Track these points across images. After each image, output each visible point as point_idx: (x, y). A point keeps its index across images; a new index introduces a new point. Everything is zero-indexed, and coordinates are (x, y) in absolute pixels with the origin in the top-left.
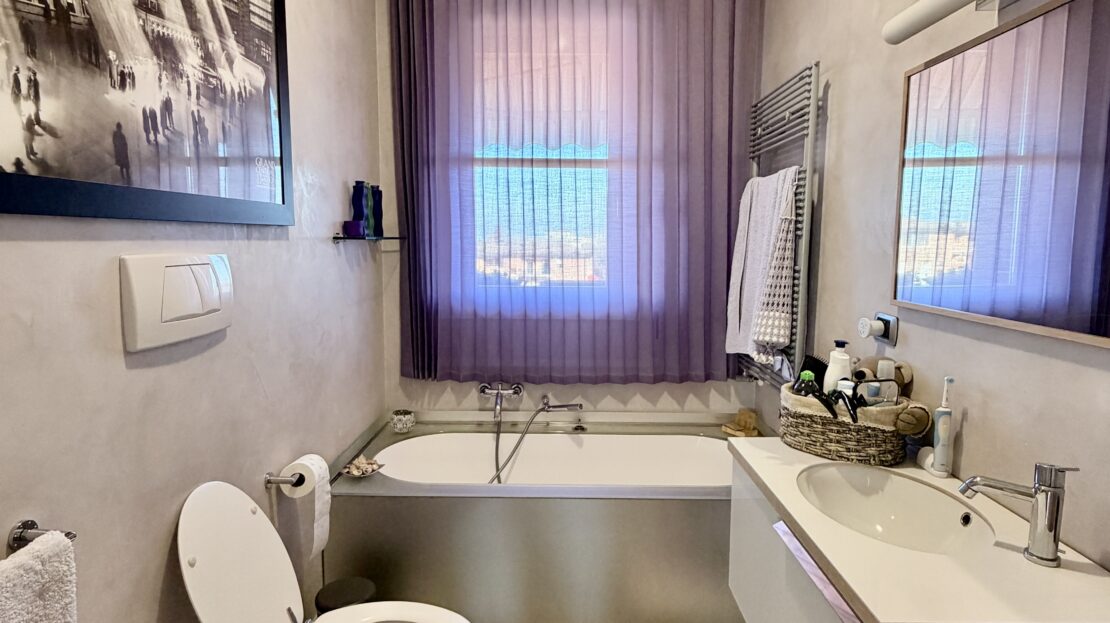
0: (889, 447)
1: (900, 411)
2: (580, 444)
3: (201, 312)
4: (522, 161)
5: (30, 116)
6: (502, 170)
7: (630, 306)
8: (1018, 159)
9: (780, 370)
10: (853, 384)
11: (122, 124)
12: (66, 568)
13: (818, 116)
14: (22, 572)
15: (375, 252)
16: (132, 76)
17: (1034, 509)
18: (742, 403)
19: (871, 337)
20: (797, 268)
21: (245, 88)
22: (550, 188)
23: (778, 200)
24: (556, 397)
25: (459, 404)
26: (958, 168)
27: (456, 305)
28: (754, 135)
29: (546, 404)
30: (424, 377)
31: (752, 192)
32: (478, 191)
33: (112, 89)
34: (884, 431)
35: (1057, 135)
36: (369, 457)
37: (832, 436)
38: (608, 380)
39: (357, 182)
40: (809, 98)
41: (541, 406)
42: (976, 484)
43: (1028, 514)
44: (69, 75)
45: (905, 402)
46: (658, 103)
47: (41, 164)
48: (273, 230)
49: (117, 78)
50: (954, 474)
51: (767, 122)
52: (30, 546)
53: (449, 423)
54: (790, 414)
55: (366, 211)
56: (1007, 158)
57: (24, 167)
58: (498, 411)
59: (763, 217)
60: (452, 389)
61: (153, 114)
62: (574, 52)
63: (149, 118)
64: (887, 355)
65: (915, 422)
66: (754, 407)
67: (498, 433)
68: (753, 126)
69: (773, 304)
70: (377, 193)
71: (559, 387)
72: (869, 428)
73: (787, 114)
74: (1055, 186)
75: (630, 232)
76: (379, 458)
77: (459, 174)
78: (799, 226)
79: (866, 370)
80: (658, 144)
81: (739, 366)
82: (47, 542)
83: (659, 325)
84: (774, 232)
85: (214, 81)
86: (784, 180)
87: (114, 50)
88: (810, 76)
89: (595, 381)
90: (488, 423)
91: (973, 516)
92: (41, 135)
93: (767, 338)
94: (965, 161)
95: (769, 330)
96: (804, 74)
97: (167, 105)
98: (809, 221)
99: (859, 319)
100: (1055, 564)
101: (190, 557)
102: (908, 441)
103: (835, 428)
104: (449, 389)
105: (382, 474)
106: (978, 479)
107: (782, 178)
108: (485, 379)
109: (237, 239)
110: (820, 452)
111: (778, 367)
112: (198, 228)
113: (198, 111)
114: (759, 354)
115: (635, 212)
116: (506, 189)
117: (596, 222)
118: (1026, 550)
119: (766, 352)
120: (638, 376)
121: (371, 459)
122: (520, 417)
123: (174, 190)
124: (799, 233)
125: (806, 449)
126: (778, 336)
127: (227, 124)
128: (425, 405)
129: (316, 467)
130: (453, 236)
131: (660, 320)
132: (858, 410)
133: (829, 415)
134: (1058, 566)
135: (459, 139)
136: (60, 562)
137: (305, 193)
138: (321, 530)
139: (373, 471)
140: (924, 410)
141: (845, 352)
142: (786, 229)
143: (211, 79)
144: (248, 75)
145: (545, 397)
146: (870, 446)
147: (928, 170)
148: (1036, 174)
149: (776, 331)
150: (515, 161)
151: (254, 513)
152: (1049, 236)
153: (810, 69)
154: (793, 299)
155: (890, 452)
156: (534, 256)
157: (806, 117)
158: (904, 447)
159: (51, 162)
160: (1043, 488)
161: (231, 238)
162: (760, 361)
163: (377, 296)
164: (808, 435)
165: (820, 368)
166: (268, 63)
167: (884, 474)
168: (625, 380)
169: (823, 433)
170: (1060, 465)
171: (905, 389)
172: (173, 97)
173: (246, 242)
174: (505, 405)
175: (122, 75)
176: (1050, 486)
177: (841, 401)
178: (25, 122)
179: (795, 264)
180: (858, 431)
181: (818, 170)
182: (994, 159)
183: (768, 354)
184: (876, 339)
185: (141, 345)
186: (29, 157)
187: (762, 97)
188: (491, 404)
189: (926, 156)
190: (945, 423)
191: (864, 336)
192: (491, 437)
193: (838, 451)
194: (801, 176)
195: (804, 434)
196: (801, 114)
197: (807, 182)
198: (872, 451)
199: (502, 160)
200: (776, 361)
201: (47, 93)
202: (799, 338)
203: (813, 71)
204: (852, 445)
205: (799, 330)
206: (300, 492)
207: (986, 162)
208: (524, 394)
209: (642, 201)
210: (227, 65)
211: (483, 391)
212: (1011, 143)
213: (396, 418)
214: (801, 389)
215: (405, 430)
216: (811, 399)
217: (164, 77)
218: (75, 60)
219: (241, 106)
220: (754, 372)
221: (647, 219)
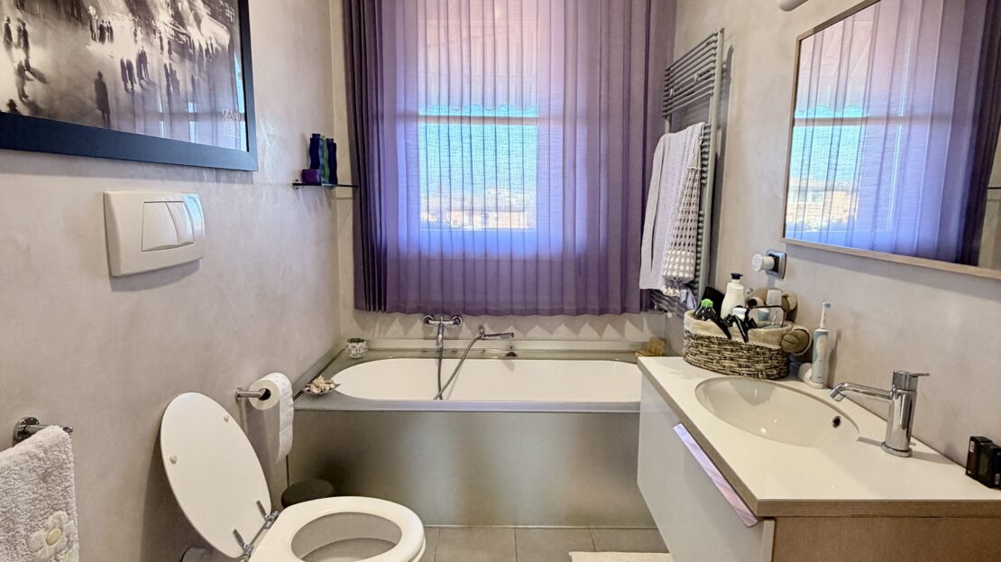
0: (775, 362)
1: (785, 332)
2: (512, 368)
3: (177, 244)
4: (461, 118)
5: (21, 62)
6: (444, 126)
7: (557, 247)
8: (897, 119)
9: (685, 302)
10: (745, 310)
11: (103, 72)
12: (65, 457)
13: (722, 78)
14: (27, 458)
15: (331, 199)
16: (110, 30)
17: (891, 408)
18: (653, 333)
19: (763, 271)
20: (701, 212)
21: (212, 45)
22: (486, 142)
23: (686, 153)
24: (492, 328)
25: (406, 332)
26: (845, 127)
27: (403, 248)
28: (667, 96)
29: (482, 333)
30: (374, 309)
31: (664, 147)
32: (422, 145)
33: (92, 42)
34: (770, 350)
35: (932, 99)
36: (328, 378)
37: (727, 354)
38: (536, 312)
39: (314, 135)
40: (714, 61)
41: (478, 336)
42: (844, 389)
43: (886, 414)
44: (53, 26)
45: (789, 325)
46: (582, 67)
47: (32, 105)
48: (239, 174)
49: (97, 32)
50: (829, 386)
51: (678, 83)
52: (33, 437)
53: (398, 350)
54: (691, 336)
55: (322, 161)
56: (889, 118)
57: (17, 108)
58: (440, 340)
59: (673, 169)
60: (400, 321)
61: (130, 65)
62: (508, 20)
63: (126, 68)
64: (776, 286)
65: (797, 341)
66: (663, 336)
67: (440, 359)
68: (666, 88)
69: (680, 244)
70: (332, 146)
71: (495, 319)
72: (758, 347)
73: (695, 76)
74: (929, 143)
75: (557, 182)
76: (336, 379)
77: (405, 129)
78: (704, 175)
79: (757, 299)
80: (581, 103)
81: (651, 300)
82: (48, 434)
83: (581, 265)
84: (682, 181)
85: (184, 38)
86: (692, 135)
87: (94, 6)
88: (716, 41)
89: (524, 313)
90: (431, 350)
91: (843, 419)
92: (31, 80)
93: (674, 274)
94: (852, 121)
95: (676, 267)
96: (711, 40)
97: (142, 58)
98: (713, 171)
99: (753, 256)
100: (907, 454)
101: (172, 455)
102: (792, 359)
103: (729, 347)
104: (397, 320)
105: (338, 393)
106: (846, 385)
107: (690, 133)
108: (430, 311)
109: (208, 181)
110: (716, 368)
111: (683, 299)
112: (171, 170)
113: (170, 65)
114: (667, 288)
115: (561, 164)
116: (447, 143)
117: (527, 173)
118: (884, 443)
119: (673, 286)
120: (563, 309)
121: (329, 379)
122: (460, 345)
123: (148, 134)
124: (703, 181)
125: (705, 366)
126: (684, 271)
127: (196, 78)
128: (376, 335)
129: (280, 384)
130: (400, 185)
131: (582, 261)
132: (749, 331)
133: (725, 336)
134: (909, 456)
135: (405, 98)
136: (60, 452)
137: (267, 143)
138: (285, 437)
139: (331, 389)
140: (805, 331)
141: (740, 283)
142: (692, 178)
143: (181, 36)
144: (214, 33)
145: (481, 327)
146: (758, 362)
147: (819, 129)
148: (912, 131)
149: (682, 268)
150: (455, 118)
151: (226, 420)
152: (922, 187)
153: (716, 35)
154: (698, 240)
155: (775, 367)
156: (472, 210)
157: (711, 79)
158: (787, 364)
159: (41, 105)
160: (899, 391)
161: (201, 180)
162: (668, 294)
163: (333, 238)
164: (707, 354)
165: (718, 298)
166: (231, 23)
167: (769, 386)
168: (552, 313)
169: (719, 352)
170: (913, 371)
171: (790, 315)
172: (147, 51)
173: (215, 184)
174: (446, 334)
175: (101, 28)
176: (905, 390)
177: (734, 324)
178: (16, 67)
179: (700, 210)
180: (749, 350)
181: (721, 126)
182: (877, 119)
183: (675, 288)
184: (767, 272)
185: (124, 271)
186: (21, 99)
187: (675, 60)
188: (434, 334)
189: (817, 116)
190: (822, 342)
191: (757, 270)
192: (435, 362)
193: (731, 367)
194: (707, 131)
195: (705, 354)
196: (708, 76)
197: (712, 136)
198: (760, 366)
199: (444, 117)
200: (682, 294)
201: (35, 43)
202: (702, 274)
203: (719, 37)
204: (743, 361)
205: (702, 267)
206: (266, 405)
207: (870, 122)
208: (463, 324)
209: (567, 154)
210: (195, 24)
211: (427, 322)
212: (891, 105)
213: (351, 345)
214: (702, 315)
215: (359, 356)
216: (710, 323)
217: (139, 32)
218: (59, 12)
219: (208, 61)
220: (664, 305)
221: (572, 171)
